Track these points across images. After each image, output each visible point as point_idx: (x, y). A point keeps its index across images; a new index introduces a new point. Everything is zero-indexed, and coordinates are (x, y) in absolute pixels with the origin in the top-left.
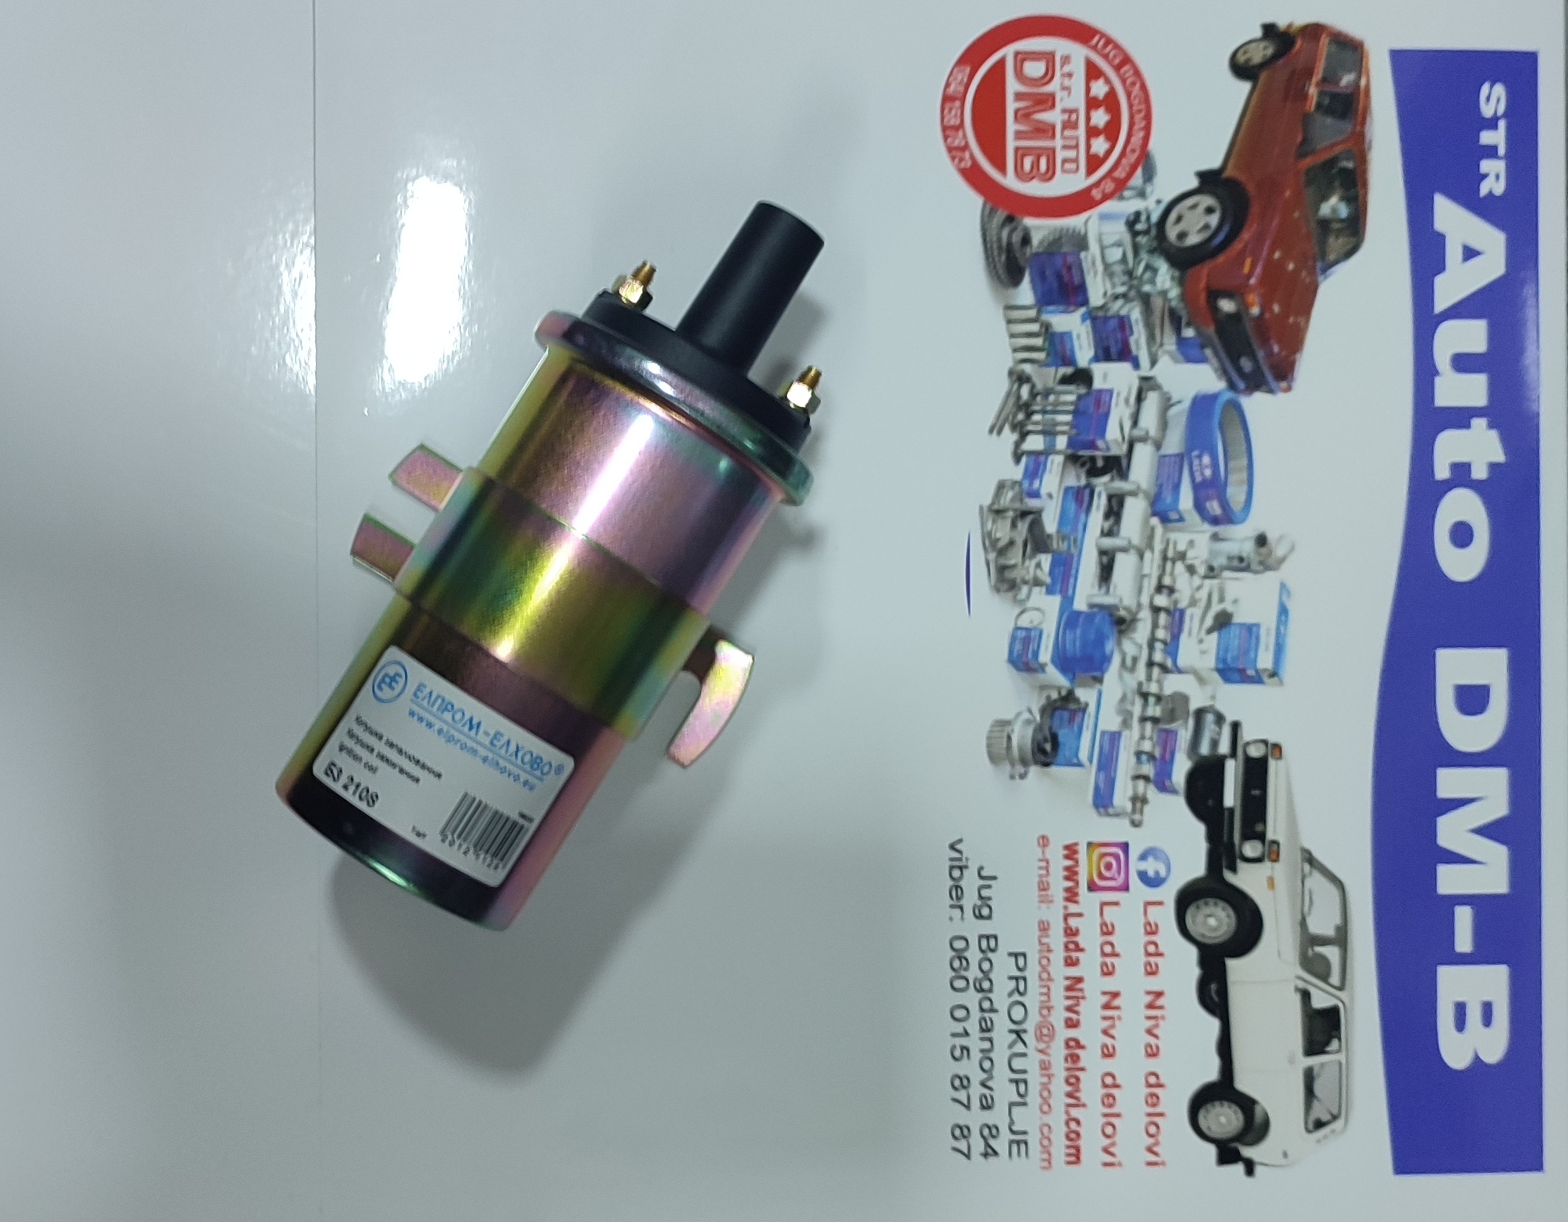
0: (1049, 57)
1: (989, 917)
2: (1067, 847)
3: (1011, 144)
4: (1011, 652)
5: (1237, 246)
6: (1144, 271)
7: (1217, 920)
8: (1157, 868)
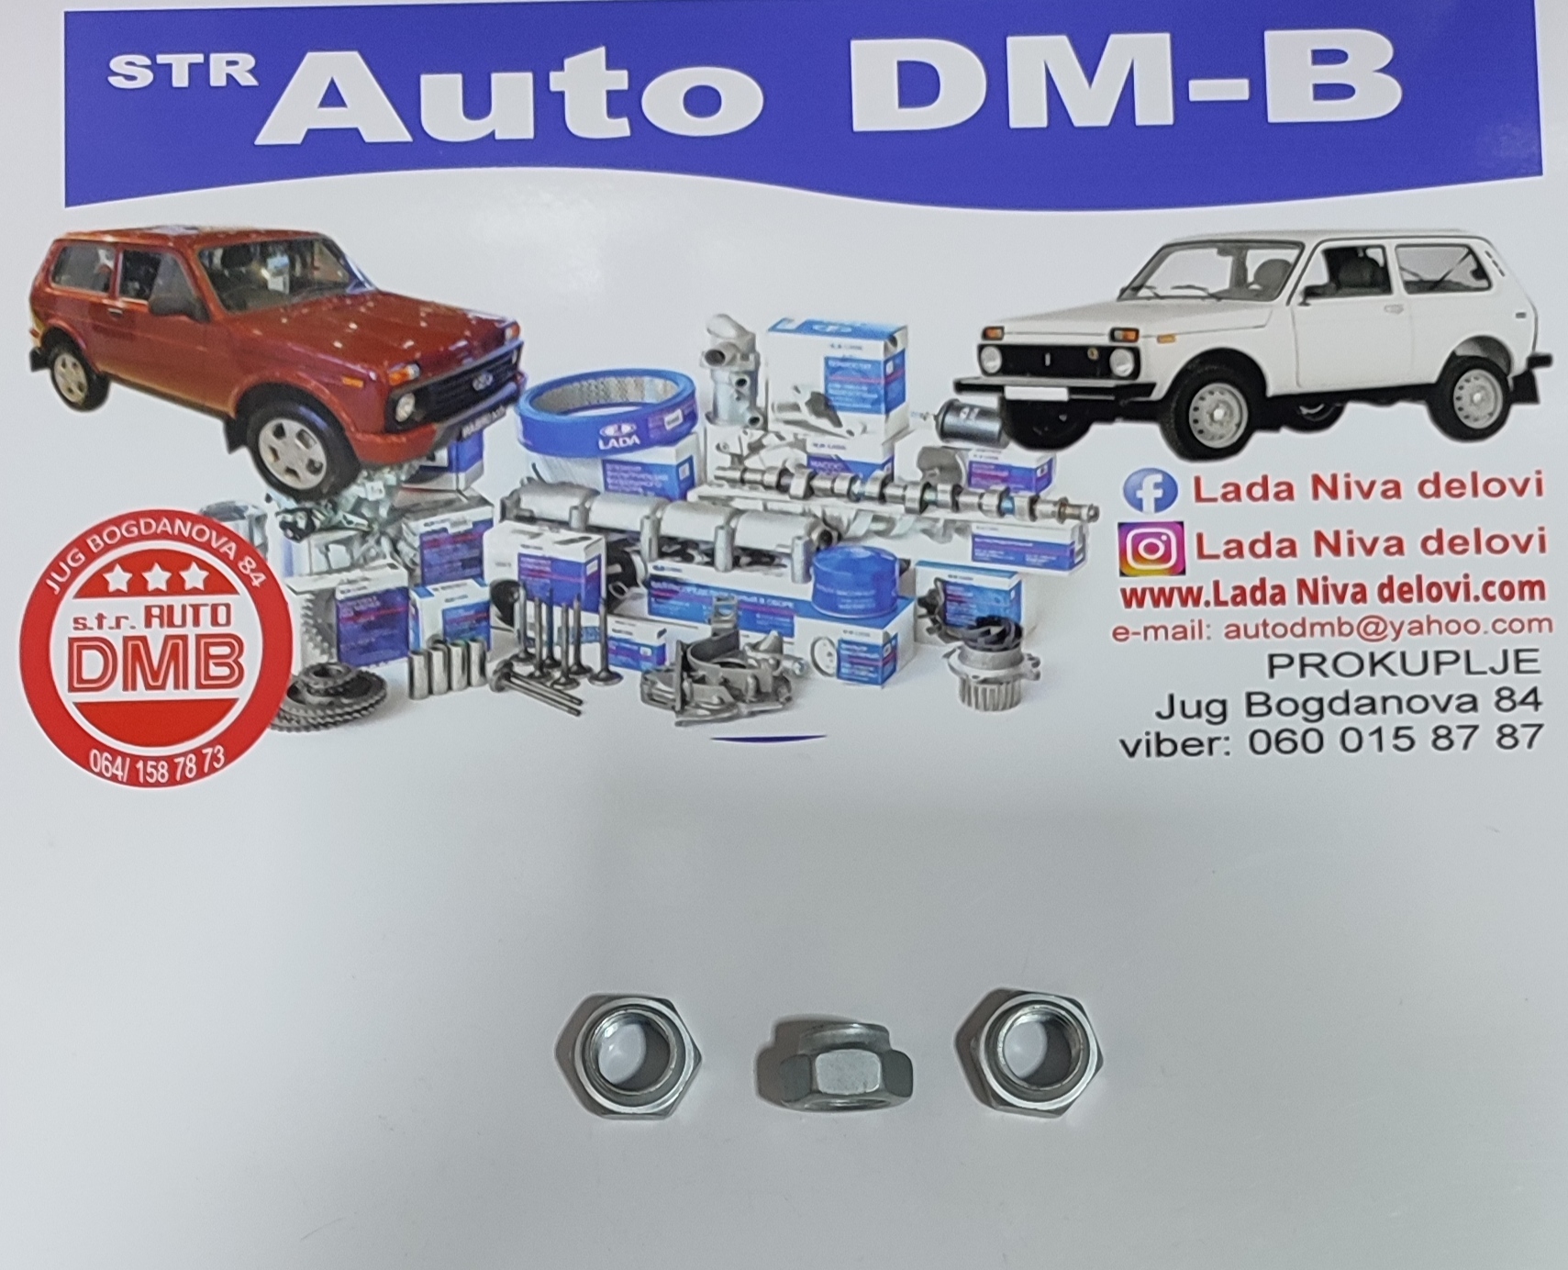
0: (77, 647)
1: (1223, 703)
2: (1128, 604)
3: (193, 693)
4: (872, 682)
5: (326, 395)
6: (363, 517)
7: (1217, 407)
8: (1152, 486)
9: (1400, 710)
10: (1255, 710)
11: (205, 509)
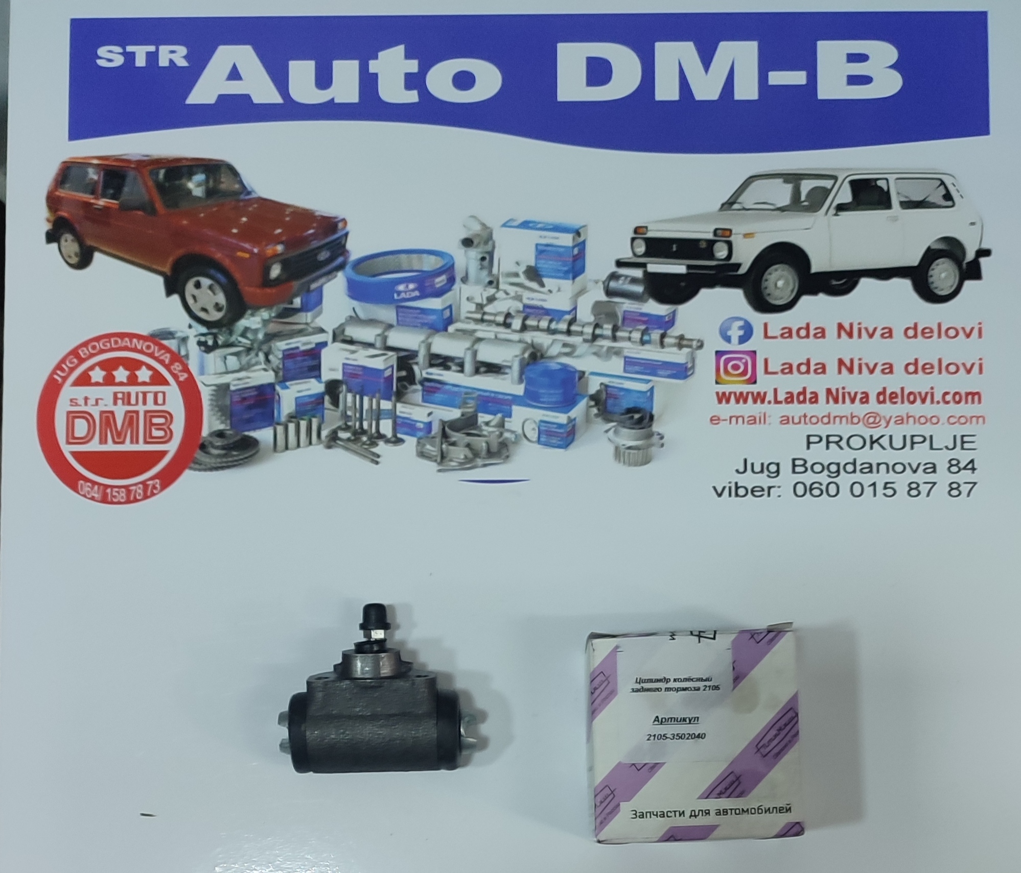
0: (72, 417)
2: (720, 401)
3: (141, 447)
4: (559, 447)
5: (227, 263)
6: (247, 338)
7: (779, 279)
8: (736, 328)
9: (888, 471)
10: (798, 469)
11: (151, 333)
